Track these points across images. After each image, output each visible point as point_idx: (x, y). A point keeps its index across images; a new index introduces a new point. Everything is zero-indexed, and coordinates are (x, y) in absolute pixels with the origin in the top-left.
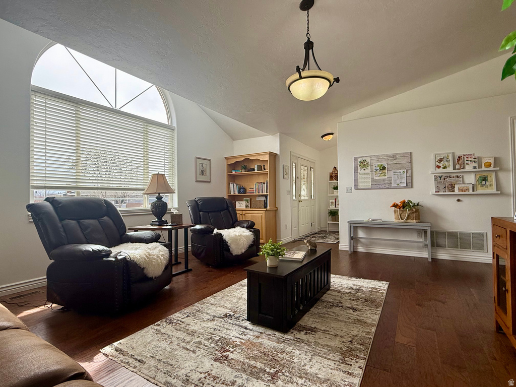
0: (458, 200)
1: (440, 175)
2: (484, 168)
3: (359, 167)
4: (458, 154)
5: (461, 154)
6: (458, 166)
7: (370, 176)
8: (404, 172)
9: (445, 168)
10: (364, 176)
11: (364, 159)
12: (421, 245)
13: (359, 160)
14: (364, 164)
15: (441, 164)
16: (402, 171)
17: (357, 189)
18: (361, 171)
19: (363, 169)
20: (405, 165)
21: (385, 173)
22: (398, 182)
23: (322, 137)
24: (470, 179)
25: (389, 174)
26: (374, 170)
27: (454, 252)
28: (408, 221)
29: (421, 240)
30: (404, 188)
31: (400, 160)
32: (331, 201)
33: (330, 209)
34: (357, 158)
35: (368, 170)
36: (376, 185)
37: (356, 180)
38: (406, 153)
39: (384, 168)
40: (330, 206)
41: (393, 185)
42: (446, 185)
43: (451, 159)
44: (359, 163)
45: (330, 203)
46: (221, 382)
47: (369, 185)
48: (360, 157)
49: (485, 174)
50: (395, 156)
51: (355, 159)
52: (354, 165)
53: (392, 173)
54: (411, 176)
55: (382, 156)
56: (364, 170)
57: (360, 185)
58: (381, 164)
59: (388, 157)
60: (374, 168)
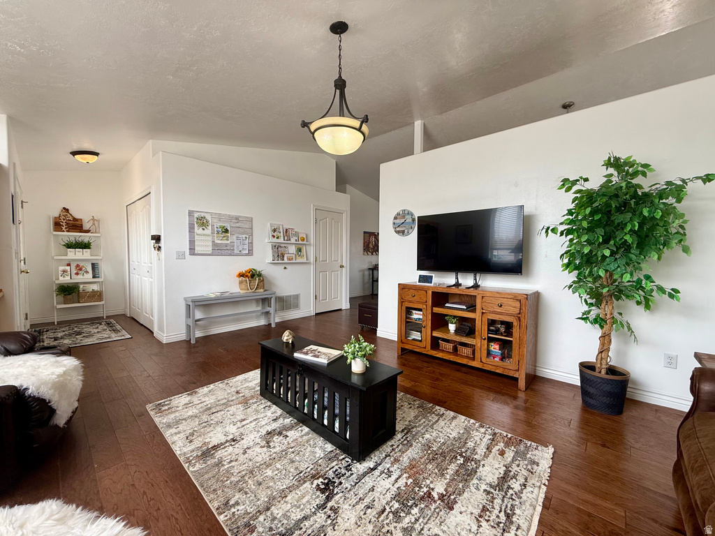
0: (285, 268)
1: (275, 244)
2: (300, 242)
3: (196, 225)
4: (286, 227)
5: (288, 227)
6: (286, 238)
7: (210, 238)
8: (246, 238)
9: (278, 238)
10: (203, 238)
11: (203, 215)
12: (259, 313)
13: (196, 215)
14: (203, 222)
15: (275, 234)
16: (244, 236)
17: (194, 254)
18: (198, 230)
19: (201, 229)
20: (246, 230)
21: (228, 237)
22: (241, 249)
23: (74, 153)
24: (292, 249)
25: (232, 238)
26: (216, 232)
27: (281, 314)
28: (257, 291)
29: (259, 308)
30: (246, 255)
31: (242, 224)
32: (61, 268)
33: (57, 282)
34: (193, 211)
35: (208, 231)
36: (218, 250)
37: (192, 242)
38: (248, 217)
39: (226, 231)
40: (61, 278)
41: (236, 251)
42: (279, 254)
43: (281, 230)
44: (196, 220)
45: (60, 273)
46: (491, 504)
47: (209, 250)
48: (198, 212)
49: (300, 246)
50: (237, 218)
51: (191, 213)
52: (189, 220)
53: (235, 237)
54: (252, 243)
55: (224, 215)
56: (203, 229)
57: (198, 249)
58: (224, 225)
59: (231, 218)
60: (216, 229)
